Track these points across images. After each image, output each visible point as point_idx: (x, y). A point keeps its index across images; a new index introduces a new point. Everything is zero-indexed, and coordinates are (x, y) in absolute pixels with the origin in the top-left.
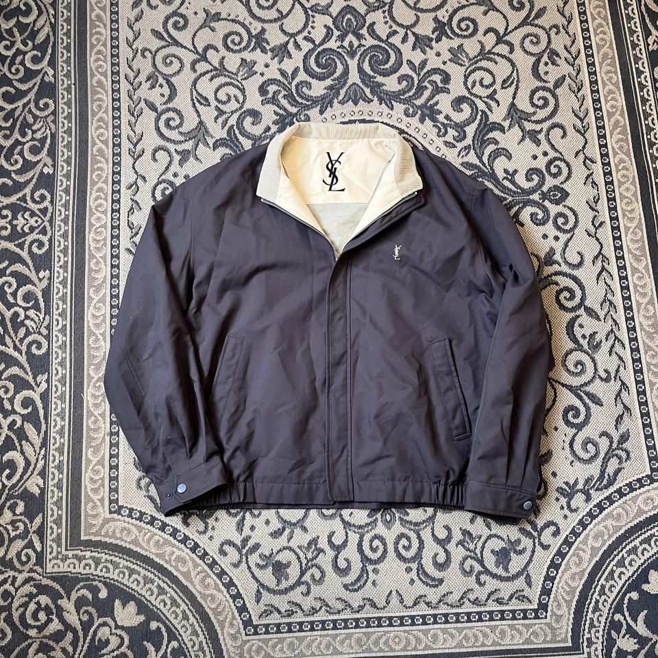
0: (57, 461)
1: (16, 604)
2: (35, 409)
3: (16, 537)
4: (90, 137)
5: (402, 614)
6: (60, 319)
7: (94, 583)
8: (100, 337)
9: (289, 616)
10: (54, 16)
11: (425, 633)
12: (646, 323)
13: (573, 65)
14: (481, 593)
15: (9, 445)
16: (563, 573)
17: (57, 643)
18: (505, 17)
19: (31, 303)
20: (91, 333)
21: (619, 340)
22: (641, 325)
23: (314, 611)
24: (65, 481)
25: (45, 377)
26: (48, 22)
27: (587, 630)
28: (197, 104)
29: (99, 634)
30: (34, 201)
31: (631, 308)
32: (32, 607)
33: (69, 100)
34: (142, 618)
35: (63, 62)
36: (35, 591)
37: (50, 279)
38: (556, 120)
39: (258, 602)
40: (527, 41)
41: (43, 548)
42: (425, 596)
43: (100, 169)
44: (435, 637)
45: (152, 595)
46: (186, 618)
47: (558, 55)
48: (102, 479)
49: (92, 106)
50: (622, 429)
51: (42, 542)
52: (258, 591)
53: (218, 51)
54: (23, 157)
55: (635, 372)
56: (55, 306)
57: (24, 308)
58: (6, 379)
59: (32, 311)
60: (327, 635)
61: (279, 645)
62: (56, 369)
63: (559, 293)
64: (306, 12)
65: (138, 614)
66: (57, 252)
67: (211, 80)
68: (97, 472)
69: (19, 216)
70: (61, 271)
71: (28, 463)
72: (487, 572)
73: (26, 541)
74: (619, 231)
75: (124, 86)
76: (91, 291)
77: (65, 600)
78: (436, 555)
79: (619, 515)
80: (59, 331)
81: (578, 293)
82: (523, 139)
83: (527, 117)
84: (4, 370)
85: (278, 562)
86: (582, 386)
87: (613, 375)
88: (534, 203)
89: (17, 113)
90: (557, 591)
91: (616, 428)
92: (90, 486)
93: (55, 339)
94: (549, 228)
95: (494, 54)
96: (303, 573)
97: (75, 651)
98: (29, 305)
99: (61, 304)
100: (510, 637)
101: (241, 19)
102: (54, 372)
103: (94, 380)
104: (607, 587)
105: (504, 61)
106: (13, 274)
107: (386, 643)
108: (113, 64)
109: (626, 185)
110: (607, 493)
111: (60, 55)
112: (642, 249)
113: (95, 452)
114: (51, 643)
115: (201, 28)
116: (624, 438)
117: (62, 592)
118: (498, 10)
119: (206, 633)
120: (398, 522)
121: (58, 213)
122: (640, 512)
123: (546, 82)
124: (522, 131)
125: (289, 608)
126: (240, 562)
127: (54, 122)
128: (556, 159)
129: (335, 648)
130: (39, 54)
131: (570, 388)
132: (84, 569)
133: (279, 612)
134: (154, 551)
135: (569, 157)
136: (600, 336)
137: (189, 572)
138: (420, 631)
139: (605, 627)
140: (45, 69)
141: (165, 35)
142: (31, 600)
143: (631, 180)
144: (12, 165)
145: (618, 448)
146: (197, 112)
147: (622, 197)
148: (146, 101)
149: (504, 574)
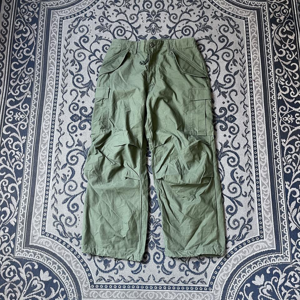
0: (23, 213)
1: (2, 268)
2: (16, 191)
3: (4, 242)
4: (46, 84)
5: (154, 285)
6: (29, 156)
7: (33, 262)
8: (44, 164)
9: (109, 282)
10: (36, 35)
11: (163, 293)
12: (263, 174)
13: (242, 67)
14: (187, 279)
15: (4, 205)
16: (220, 273)
17: (17, 285)
18: (216, 45)
19: (18, 149)
20: (40, 162)
21: (252, 180)
22: (261, 175)
23: (119, 281)
24: (25, 220)
25: (21, 179)
26: (34, 37)
27: (228, 297)
28: (90, 73)
29: (33, 283)
30: (22, 108)
31: (258, 167)
32: (8, 270)
33: (40, 69)
34: (51, 278)
35: (39, 53)
36: (10, 264)
37: (26, 140)
38: (234, 88)
39: (97, 275)
40: (225, 55)
41: (14, 247)
42: (164, 278)
43: (49, 97)
44: (166, 295)
45: (55, 269)
46: (68, 279)
47: (237, 62)
48: (40, 221)
49: (48, 72)
50: (250, 216)
51: (14, 244)
52: (97, 271)
53: (100, 52)
54: (20, 90)
55: (257, 193)
56: (27, 151)
57: (15, 151)
58: (5, 178)
59: (18, 152)
60: (123, 291)
61: (104, 293)
62: (25, 176)
63: (228, 159)
64: (136, 39)
65: (49, 276)
66: (30, 129)
67: (96, 63)
68: (38, 218)
69: (16, 114)
70: (31, 137)
71: (11, 212)
72: (190, 270)
73: (8, 243)
74: (256, 135)
75: (62, 64)
76: (42, 146)
77: (21, 268)
78: (170, 262)
79: (245, 251)
80: (28, 160)
81: (237, 160)
82: (219, 95)
83: (222, 86)
84: (5, 175)
85: (106, 260)
86: (235, 198)
87: (248, 194)
88: (221, 121)
89: (19, 73)
90: (217, 280)
91: (247, 216)
92: (34, 224)
93: (26, 164)
94: (227, 133)
95: (211, 59)
96: (116, 265)
97: (23, 289)
98: (17, 150)
99: (29, 150)
100: (196, 297)
101: (110, 39)
102: (25, 177)
103: (40, 181)
104: (238, 280)
105: (215, 62)
106: (13, 137)
107: (147, 295)
108: (58, 55)
109: (260, 117)
110: (241, 242)
111: (37, 50)
112: (264, 143)
113: (38, 210)
114: (15, 285)
115: (94, 42)
116: (250, 220)
117: (20, 265)
118: (214, 42)
119: (75, 286)
120: (155, 248)
121: (31, 114)
122: (254, 251)
123: (231, 72)
124: (220, 92)
125: (109, 278)
126: (91, 258)
127: (33, 77)
128: (232, 104)
129: (126, 296)
130: (29, 49)
131: (230, 198)
132: (30, 256)
133: (105, 280)
134: (58, 251)
135: (238, 103)
136: (244, 178)
137: (71, 261)
138: (160, 292)
139: (235, 297)
140: (31, 56)
141: (80, 45)
142: (8, 267)
143: (262, 115)
144: (15, 93)
145: (247, 224)
146: (90, 76)
147: (258, 122)
148: (69, 70)
149: (196, 272)
